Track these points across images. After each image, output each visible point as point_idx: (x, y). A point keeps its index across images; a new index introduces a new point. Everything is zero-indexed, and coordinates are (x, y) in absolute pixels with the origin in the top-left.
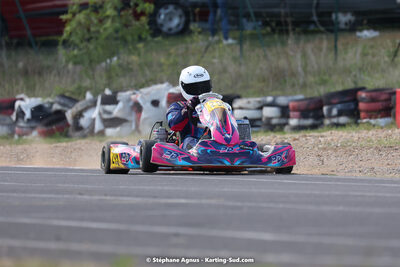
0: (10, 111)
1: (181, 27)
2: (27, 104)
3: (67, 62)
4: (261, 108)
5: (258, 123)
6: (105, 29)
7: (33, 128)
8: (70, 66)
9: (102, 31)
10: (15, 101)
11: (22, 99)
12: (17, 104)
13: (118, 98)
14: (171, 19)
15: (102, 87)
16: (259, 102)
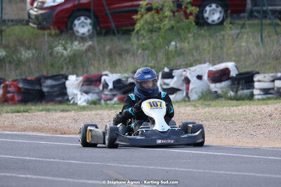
0: (98, 83)
1: (221, 19)
2: (110, 78)
3: (138, 49)
4: (273, 81)
5: (271, 91)
6: (164, 25)
7: (114, 95)
8: (140, 51)
9: (162, 26)
10: (102, 76)
11: (106, 75)
12: (103, 78)
13: (174, 74)
14: (213, 14)
15: (163, 66)
16: (272, 77)
